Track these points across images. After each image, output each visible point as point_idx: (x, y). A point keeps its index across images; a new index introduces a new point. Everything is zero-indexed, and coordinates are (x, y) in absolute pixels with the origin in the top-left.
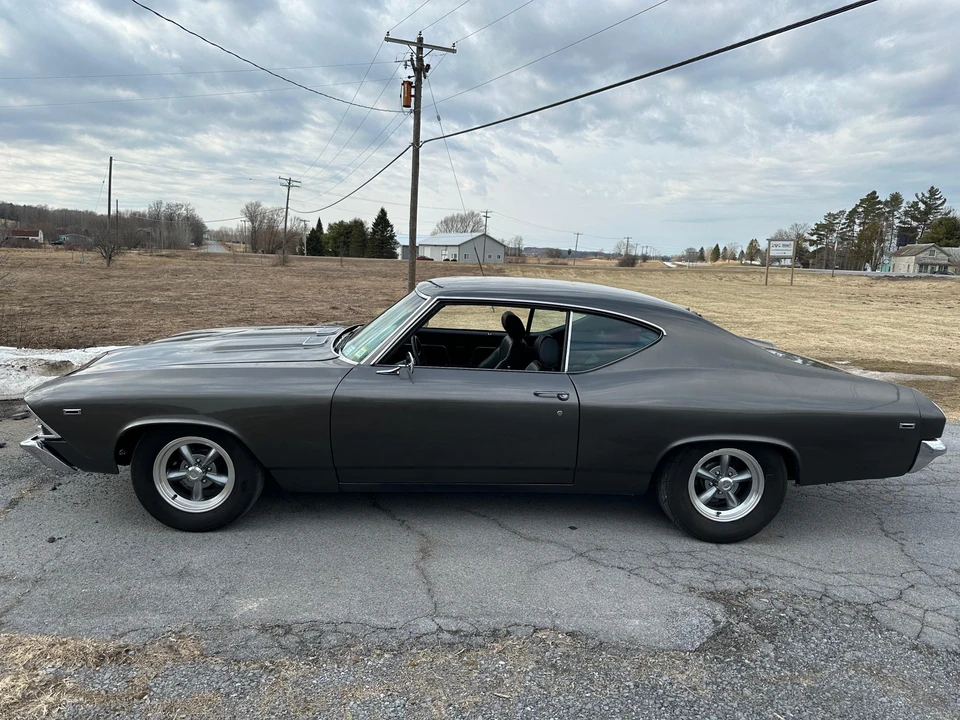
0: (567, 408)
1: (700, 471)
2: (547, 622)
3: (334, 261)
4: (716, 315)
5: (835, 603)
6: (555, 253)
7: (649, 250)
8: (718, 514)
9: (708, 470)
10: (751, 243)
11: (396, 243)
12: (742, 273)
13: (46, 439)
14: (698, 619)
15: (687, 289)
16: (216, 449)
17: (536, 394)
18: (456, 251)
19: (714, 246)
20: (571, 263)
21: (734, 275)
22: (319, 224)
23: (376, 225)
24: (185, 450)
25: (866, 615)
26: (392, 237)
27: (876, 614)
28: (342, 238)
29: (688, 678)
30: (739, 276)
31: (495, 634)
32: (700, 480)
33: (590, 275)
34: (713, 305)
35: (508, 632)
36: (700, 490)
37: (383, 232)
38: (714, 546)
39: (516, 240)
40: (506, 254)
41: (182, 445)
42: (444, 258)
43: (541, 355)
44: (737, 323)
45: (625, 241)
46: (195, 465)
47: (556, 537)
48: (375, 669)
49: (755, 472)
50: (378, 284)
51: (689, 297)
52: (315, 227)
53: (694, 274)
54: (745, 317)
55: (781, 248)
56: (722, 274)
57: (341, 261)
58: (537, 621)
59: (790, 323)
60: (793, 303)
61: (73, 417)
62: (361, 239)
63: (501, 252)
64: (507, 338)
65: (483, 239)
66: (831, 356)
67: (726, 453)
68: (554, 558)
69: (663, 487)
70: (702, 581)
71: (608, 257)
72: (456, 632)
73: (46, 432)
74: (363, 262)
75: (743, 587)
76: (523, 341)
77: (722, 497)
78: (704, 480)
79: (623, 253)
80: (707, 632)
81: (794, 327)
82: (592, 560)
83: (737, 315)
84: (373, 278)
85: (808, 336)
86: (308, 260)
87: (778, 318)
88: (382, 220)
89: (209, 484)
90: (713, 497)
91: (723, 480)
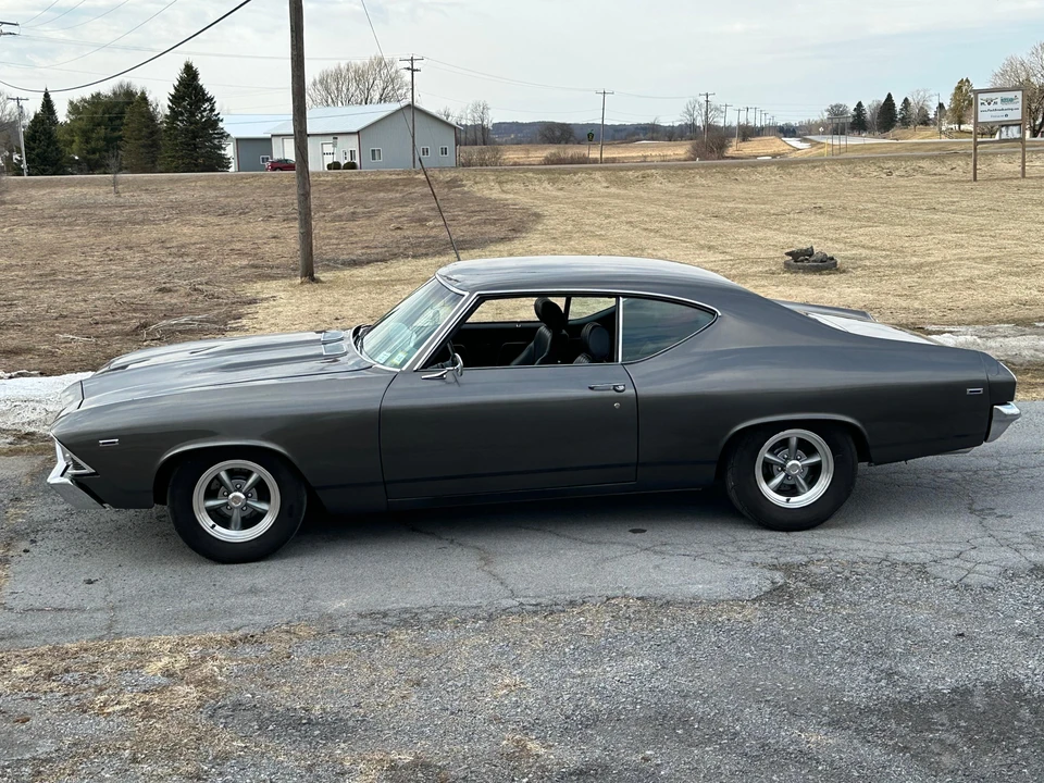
0: (623, 400)
1: (767, 456)
2: (619, 593)
3: (98, 184)
4: (865, 252)
5: (894, 565)
6: (556, 132)
7: (751, 114)
8: (788, 500)
9: (776, 455)
10: (959, 88)
11: (223, 136)
12: (931, 157)
13: (76, 475)
14: (757, 582)
15: (820, 203)
16: (258, 471)
17: (591, 388)
18: (352, 144)
19: (883, 99)
20: (594, 154)
21: (915, 164)
22: (48, 105)
23: (176, 99)
24: (224, 475)
25: (922, 571)
26: (213, 123)
27: (928, 569)
28: (102, 131)
29: (744, 616)
30: (925, 164)
31: (572, 603)
32: (767, 465)
33: (637, 181)
34: (861, 234)
35: (584, 602)
36: (768, 478)
37: (193, 115)
38: (785, 534)
39: (475, 110)
40: (458, 142)
41: (220, 469)
42: (329, 160)
43: (591, 347)
44: (897, 266)
45: (702, 100)
46: (236, 491)
47: (619, 539)
48: (474, 630)
49: (825, 455)
50: (217, 233)
51: (823, 220)
52: (39, 110)
53: (838, 167)
54: (914, 254)
55: (999, 106)
56: (891, 164)
57: (115, 183)
58: (609, 593)
59: (987, 260)
60: (1014, 217)
61: (109, 449)
62: (145, 131)
63: (449, 140)
64: (543, 329)
65: (409, 114)
66: (1031, 314)
67: (793, 434)
68: (619, 554)
69: (729, 474)
70: (768, 558)
71: (671, 134)
72: (537, 605)
73: (77, 466)
74: (161, 182)
75: (806, 559)
76: (564, 332)
77: (792, 482)
78: (772, 465)
79: (700, 122)
80: (764, 589)
81: (990, 268)
82: (656, 553)
83: (901, 250)
84: (200, 219)
85: (1007, 283)
86: (35, 185)
87: (971, 251)
88: (189, 89)
89: (249, 511)
90: (782, 483)
91: (790, 463)
